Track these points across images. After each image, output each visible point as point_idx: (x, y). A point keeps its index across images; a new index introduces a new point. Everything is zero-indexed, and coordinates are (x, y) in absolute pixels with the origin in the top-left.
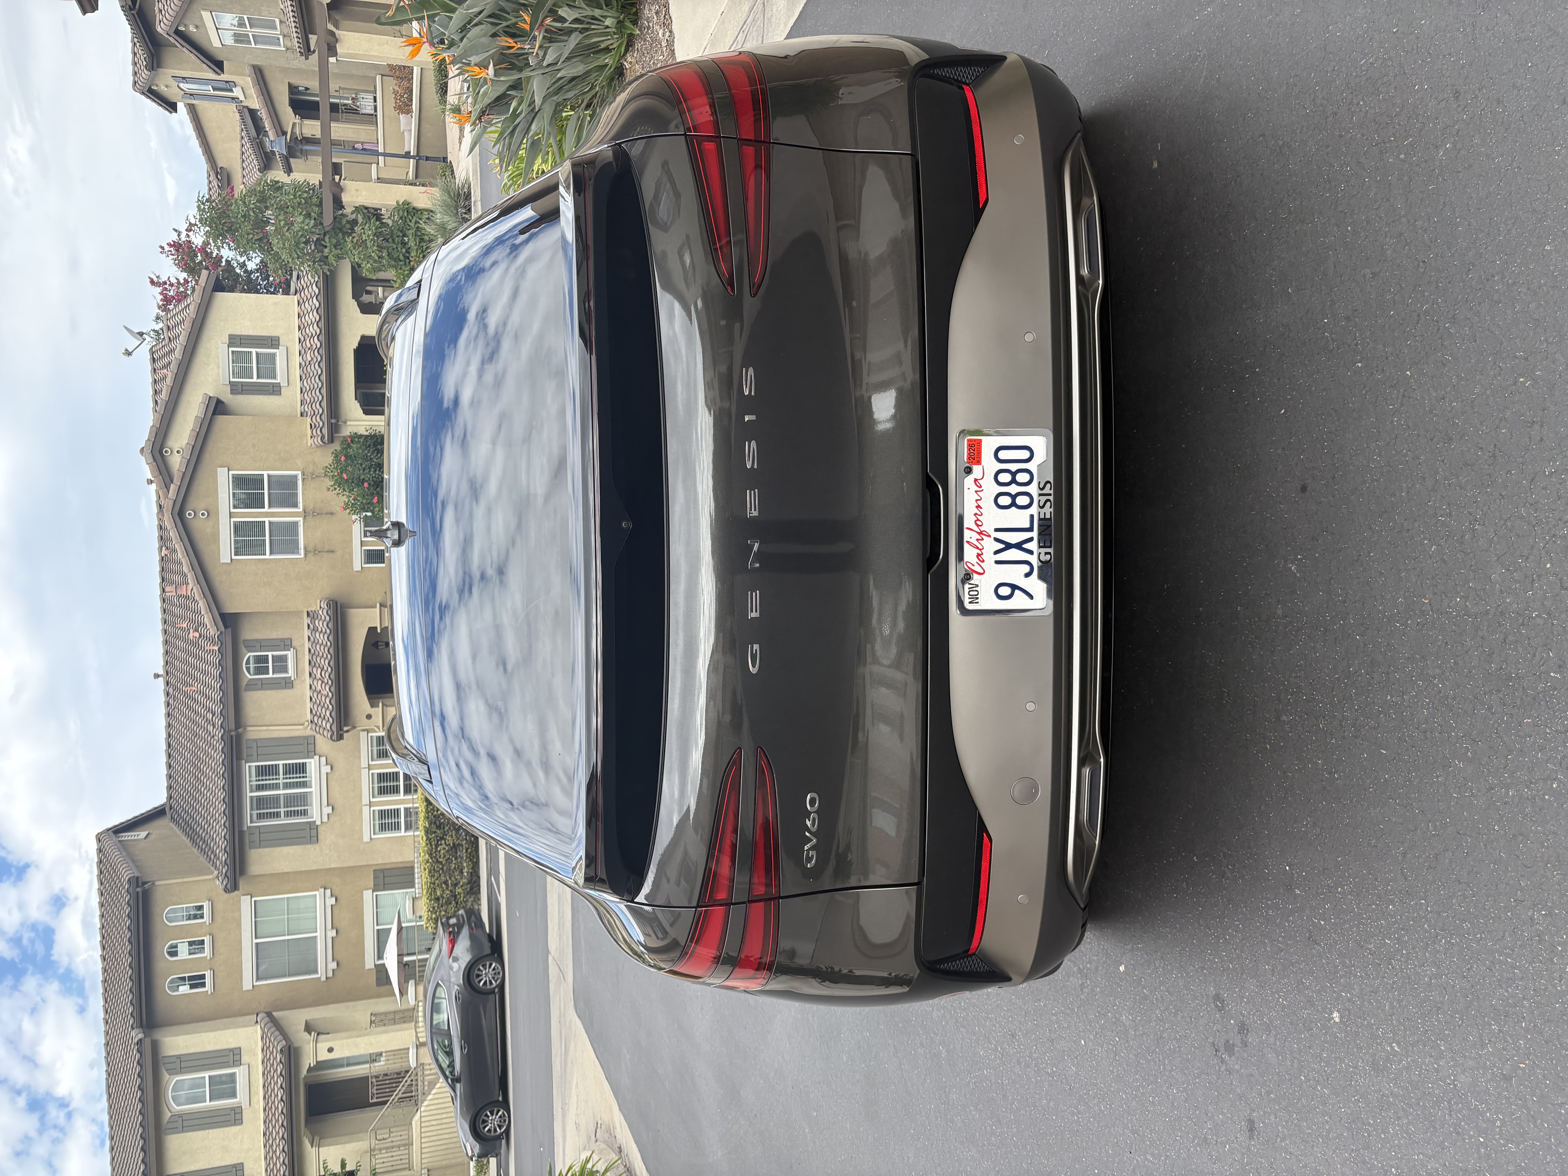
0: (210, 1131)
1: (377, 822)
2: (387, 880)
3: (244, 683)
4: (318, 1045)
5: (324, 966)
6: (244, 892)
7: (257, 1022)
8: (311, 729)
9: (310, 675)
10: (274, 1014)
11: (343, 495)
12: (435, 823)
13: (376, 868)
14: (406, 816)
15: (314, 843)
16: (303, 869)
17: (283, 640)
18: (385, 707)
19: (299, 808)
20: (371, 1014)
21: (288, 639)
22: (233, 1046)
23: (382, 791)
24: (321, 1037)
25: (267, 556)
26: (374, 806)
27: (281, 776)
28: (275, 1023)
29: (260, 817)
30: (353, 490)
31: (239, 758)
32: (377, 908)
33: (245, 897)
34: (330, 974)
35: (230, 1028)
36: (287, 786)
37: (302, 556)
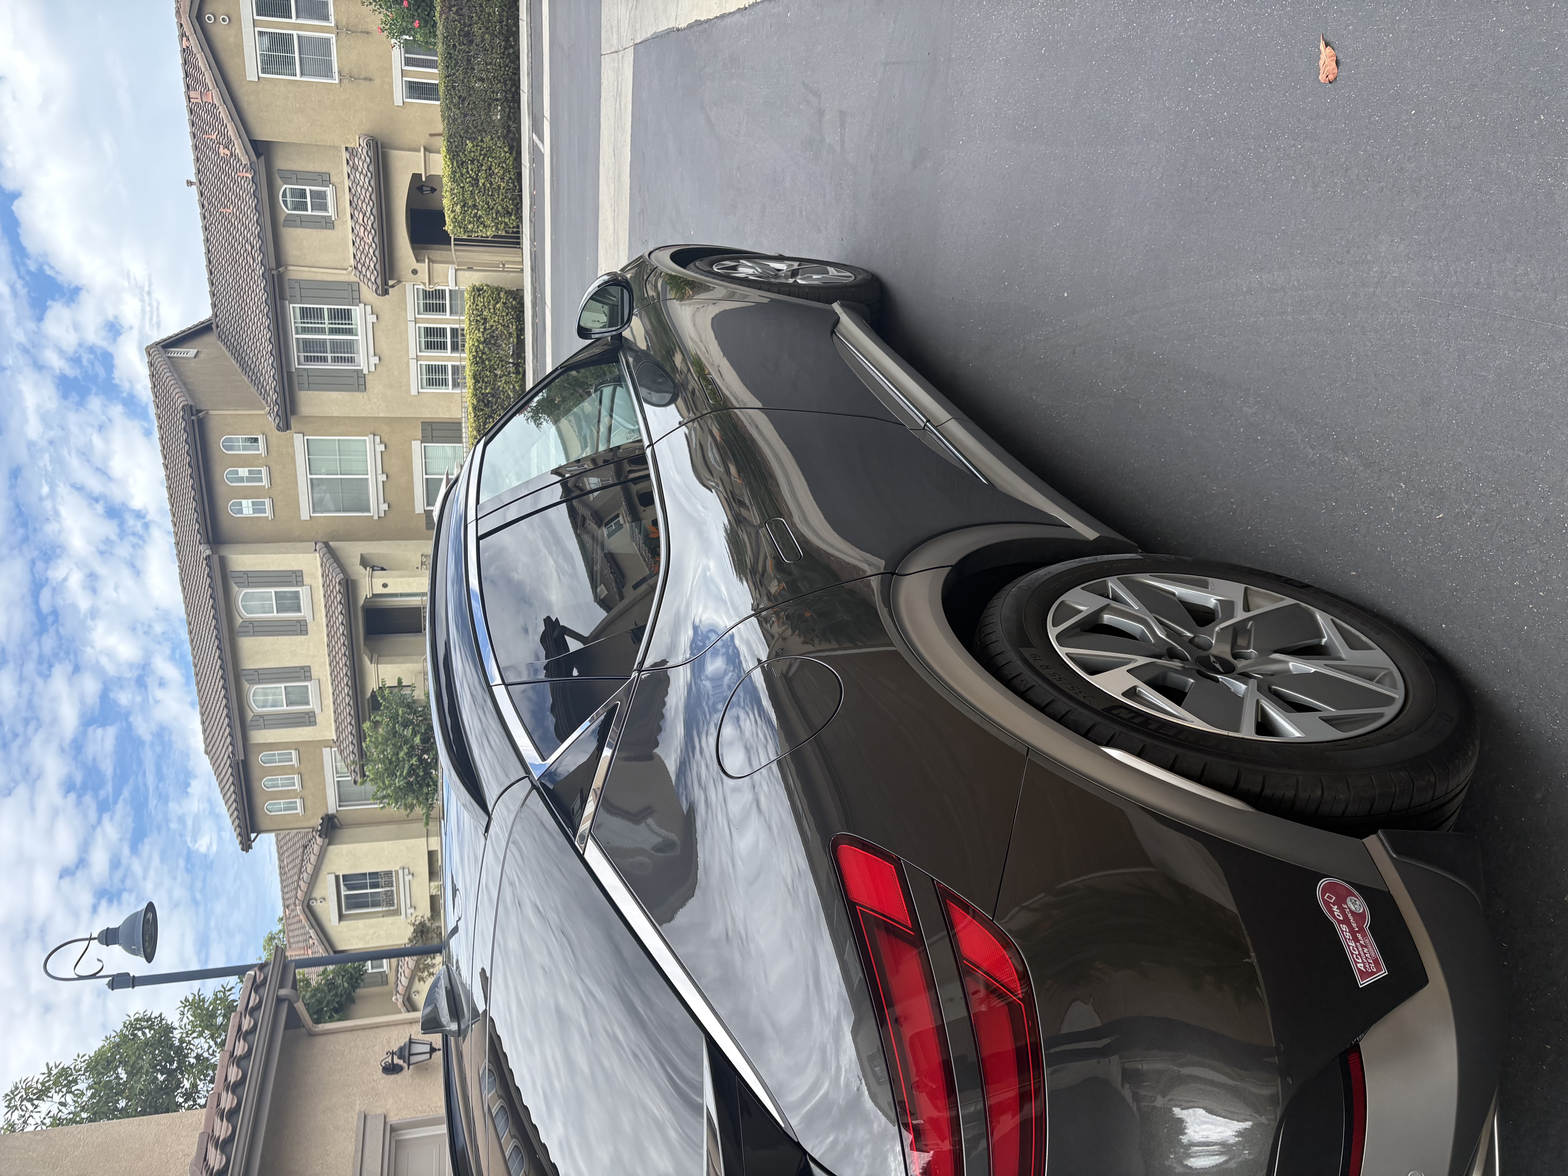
0: (279, 637)
1: (424, 377)
2: (435, 433)
3: (282, 218)
4: (373, 580)
5: (376, 507)
6: (297, 431)
7: (316, 550)
8: (355, 275)
9: (352, 218)
10: (331, 543)
11: (380, 13)
12: (483, 401)
13: (424, 421)
14: (453, 374)
15: (362, 391)
16: (352, 415)
17: (320, 174)
18: (431, 264)
19: (346, 355)
20: (422, 555)
21: (326, 173)
22: (295, 568)
23: (430, 346)
24: (375, 573)
25: (298, 78)
26: (420, 360)
27: (326, 321)
28: (332, 555)
29: (308, 359)
30: (391, 8)
31: (282, 298)
32: (425, 458)
33: (297, 435)
34: (382, 514)
35: (292, 553)
36: (333, 331)
37: (337, 81)
